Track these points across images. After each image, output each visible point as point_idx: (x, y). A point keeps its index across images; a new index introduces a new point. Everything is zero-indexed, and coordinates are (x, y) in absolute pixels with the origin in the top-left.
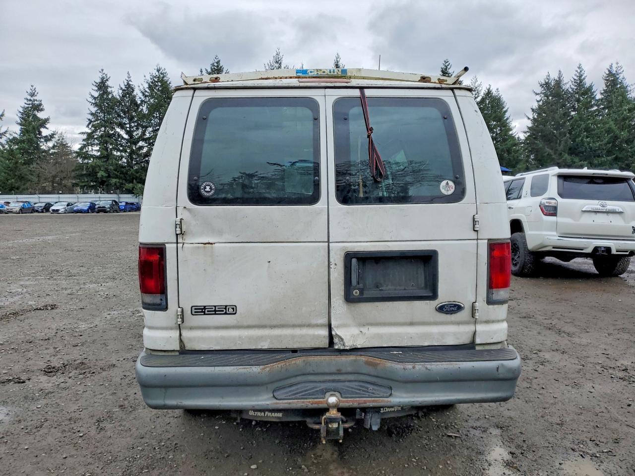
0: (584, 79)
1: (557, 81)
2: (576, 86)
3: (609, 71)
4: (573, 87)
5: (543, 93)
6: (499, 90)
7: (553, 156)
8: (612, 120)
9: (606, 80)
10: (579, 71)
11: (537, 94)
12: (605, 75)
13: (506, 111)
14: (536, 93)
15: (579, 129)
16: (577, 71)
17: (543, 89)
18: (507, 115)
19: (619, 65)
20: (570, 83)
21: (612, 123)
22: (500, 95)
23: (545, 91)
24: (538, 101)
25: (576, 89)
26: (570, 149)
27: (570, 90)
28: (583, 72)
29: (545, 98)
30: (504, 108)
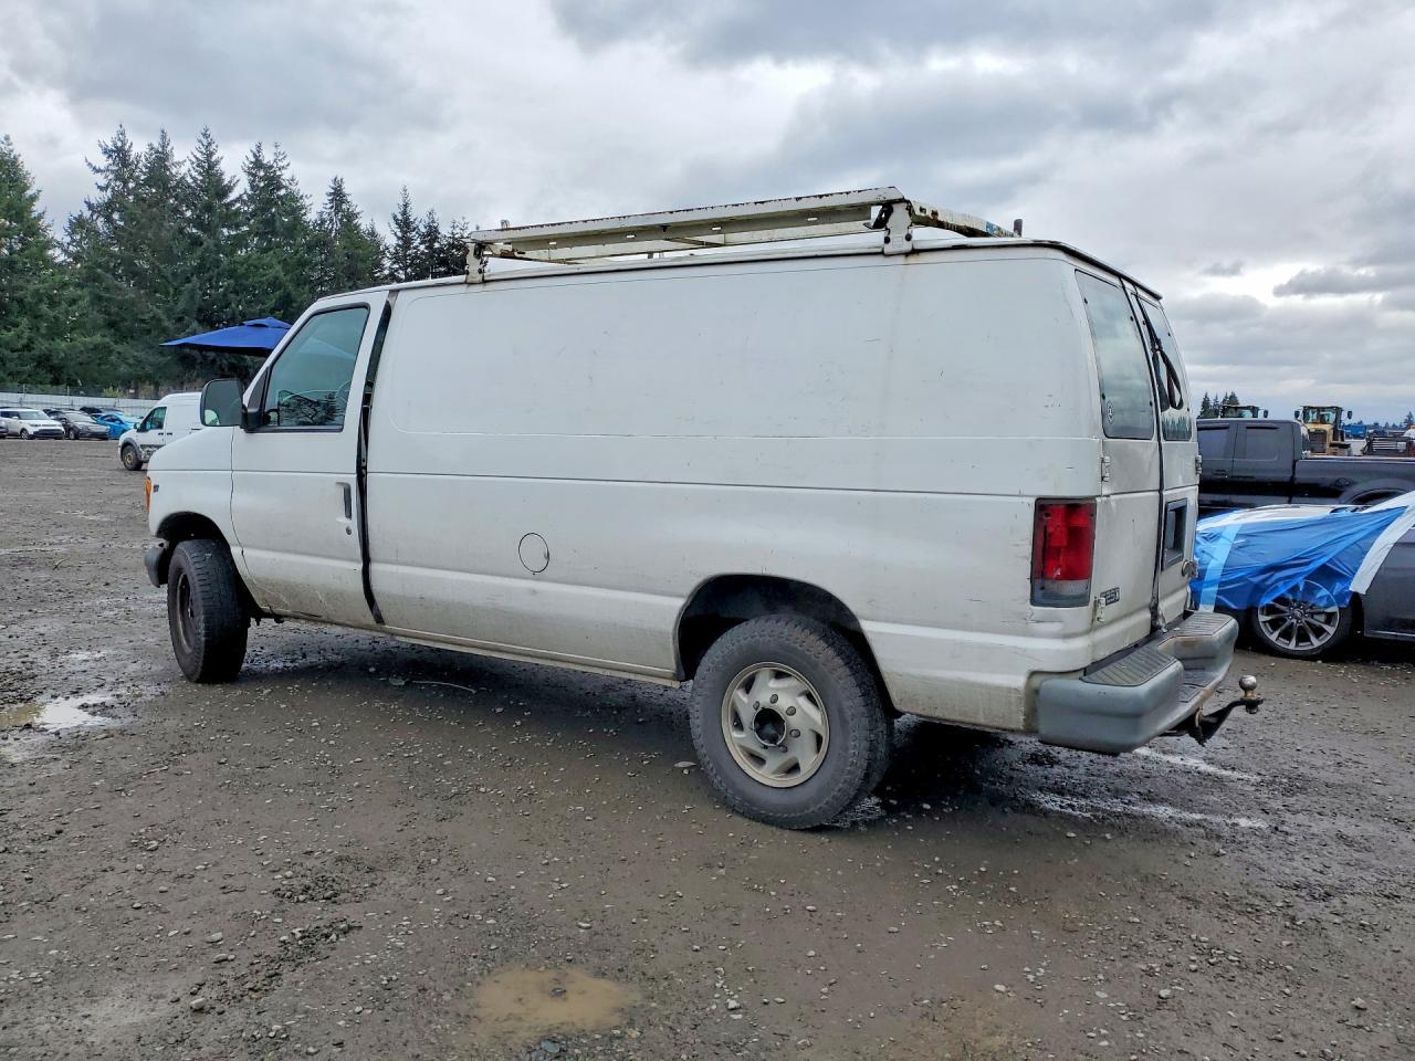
0: (217, 162)
1: (157, 152)
2: (200, 174)
3: (255, 156)
4: (194, 174)
5: (112, 172)
6: (12, 140)
7: (166, 324)
8: (279, 263)
9: (250, 174)
10: (205, 143)
11: (98, 171)
12: (247, 163)
13: (33, 198)
14: (94, 168)
15: (216, 270)
16: (200, 141)
17: (111, 161)
18: (37, 208)
19: (281, 149)
20: (188, 165)
21: (278, 267)
22: (15, 153)
23: (116, 168)
24: (101, 188)
25: (201, 181)
26: (200, 310)
27: (190, 180)
28: (213, 146)
29: (118, 183)
30: (28, 188)
